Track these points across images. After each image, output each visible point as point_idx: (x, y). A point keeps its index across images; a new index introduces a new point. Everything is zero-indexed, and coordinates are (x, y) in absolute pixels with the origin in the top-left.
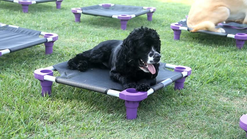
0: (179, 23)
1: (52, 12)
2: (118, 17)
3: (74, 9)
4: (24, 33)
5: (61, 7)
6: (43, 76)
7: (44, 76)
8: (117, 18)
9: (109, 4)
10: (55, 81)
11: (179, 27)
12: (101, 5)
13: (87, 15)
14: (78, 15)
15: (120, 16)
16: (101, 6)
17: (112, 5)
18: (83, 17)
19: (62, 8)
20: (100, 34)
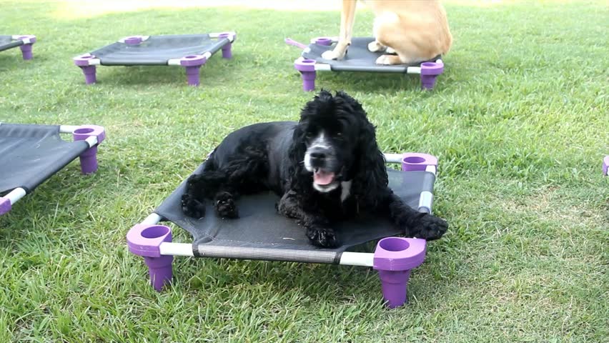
0: (306, 59)
1: (23, 70)
2: (181, 62)
3: (79, 58)
4: (20, 134)
5: (34, 56)
6: (158, 248)
7: (161, 247)
8: (179, 64)
9: (138, 37)
10: (192, 254)
11: (313, 66)
12: (122, 41)
13: (112, 68)
14: (89, 70)
15: (184, 59)
16: (123, 44)
17: (145, 38)
18: (101, 71)
19: (36, 58)
20: (158, 104)
